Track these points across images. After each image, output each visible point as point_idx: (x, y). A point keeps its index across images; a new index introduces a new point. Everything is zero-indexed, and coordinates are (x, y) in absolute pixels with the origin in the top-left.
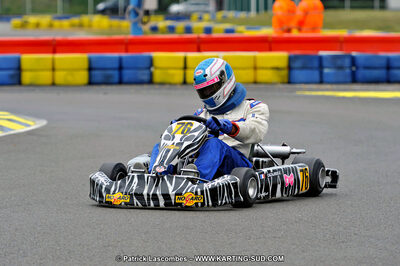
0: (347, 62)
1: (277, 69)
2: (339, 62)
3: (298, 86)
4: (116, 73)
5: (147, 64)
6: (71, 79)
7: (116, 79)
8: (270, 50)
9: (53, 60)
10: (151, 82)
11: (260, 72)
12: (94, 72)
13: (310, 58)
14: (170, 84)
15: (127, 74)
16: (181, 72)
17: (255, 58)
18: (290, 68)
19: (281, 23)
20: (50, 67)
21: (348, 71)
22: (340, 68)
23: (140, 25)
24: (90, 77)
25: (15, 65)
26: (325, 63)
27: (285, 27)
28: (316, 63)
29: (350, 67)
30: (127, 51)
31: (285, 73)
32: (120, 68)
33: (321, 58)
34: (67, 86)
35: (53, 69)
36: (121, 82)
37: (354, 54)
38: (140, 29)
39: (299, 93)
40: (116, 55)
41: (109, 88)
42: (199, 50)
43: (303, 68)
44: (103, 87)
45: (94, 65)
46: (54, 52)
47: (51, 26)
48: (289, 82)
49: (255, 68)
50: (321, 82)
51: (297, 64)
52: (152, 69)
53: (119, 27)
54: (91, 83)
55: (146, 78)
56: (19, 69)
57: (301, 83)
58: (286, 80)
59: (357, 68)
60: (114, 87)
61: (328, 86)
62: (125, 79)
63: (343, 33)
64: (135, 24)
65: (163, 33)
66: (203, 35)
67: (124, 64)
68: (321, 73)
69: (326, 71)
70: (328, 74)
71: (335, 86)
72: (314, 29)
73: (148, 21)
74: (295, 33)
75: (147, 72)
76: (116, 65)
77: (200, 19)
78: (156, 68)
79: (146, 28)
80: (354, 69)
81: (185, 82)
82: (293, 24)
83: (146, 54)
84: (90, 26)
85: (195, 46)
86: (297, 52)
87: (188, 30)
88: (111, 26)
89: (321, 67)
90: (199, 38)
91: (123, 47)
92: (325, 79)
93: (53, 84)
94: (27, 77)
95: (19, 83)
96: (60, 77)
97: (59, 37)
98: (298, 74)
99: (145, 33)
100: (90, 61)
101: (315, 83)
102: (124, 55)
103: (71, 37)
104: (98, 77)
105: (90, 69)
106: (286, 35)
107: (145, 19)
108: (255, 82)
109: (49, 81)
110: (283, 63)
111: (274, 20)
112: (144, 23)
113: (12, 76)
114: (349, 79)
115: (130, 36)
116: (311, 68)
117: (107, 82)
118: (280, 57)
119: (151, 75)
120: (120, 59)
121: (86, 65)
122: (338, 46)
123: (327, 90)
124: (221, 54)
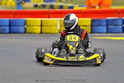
2: (116, 23)
3: (95, 34)
4: (8, 28)
7: (8, 31)
10: (25, 32)
13: (102, 21)
14: (34, 33)
16: (40, 28)
18: (92, 26)
21: (121, 27)
22: (117, 25)
26: (109, 23)
28: (104, 23)
29: (122, 25)
30: (14, 18)
31: (90, 27)
32: (10, 26)
33: (107, 20)
36: (10, 32)
42: (49, 17)
43: (98, 25)
48: (91, 33)
50: (107, 32)
51: (96, 23)
52: (26, 26)
55: (22, 30)
57: (97, 33)
61: (110, 34)
62: (12, 31)
68: (107, 28)
70: (110, 28)
71: (113, 34)
75: (23, 27)
76: (8, 24)
78: (27, 26)
81: (41, 33)
86: (95, 18)
89: (107, 25)
91: (12, 15)
101: (104, 33)
115: (16, 10)
116: (102, 26)
117: (3, 32)
119: (25, 29)
120: (10, 21)
122: (117, 14)
123: (109, 36)
124: (59, 19)
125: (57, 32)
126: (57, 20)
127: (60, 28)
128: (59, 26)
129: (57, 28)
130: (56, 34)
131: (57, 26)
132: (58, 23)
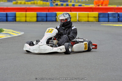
0: (117, 15)
1: (95, 17)
2: (114, 15)
3: (101, 23)
4: (45, 18)
5: (55, 15)
6: (31, 20)
7: (45, 20)
8: (93, 11)
9: (26, 14)
10: (56, 21)
11: (89, 18)
12: (38, 18)
13: (105, 14)
15: (49, 18)
17: (88, 14)
18: (99, 17)
19: (96, 3)
20: (25, 16)
21: (117, 18)
22: (115, 17)
23: (53, 3)
24: (37, 19)
25: (14, 15)
26: (110, 16)
27: (98, 5)
28: (107, 16)
29: (118, 17)
30: (48, 12)
31: (97, 18)
32: (47, 17)
33: (108, 14)
34: (30, 22)
35: (26, 17)
36: (46, 21)
37: (119, 13)
38: (53, 5)
39: (101, 25)
40: (45, 12)
41: (43, 22)
42: (71, 11)
43: (103, 17)
44: (41, 22)
45: (38, 16)
46: (26, 11)
47: (25, 3)
48: (99, 21)
49: (88, 17)
50: (109, 21)
51: (101, 16)
52: (56, 17)
53: (46, 4)
54: (37, 21)
55: (54, 19)
56: (15, 16)
57: (102, 22)
58: (98, 21)
59: (120, 17)
60: (45, 22)
61: (111, 23)
62: (48, 20)
63: (115, 6)
64: (51, 3)
65: (60, 6)
66: (72, 7)
67: (48, 16)
68: (109, 19)
69: (110, 18)
71: (112, 23)
72: (106, 5)
73: (55, 2)
74: (100, 6)
76: (45, 16)
77: (71, 2)
79: (54, 4)
80: (119, 17)
82: (100, 3)
83: (55, 12)
84: (37, 4)
85: (70, 10)
86: (101, 12)
87: (67, 5)
88: (43, 4)
89: (108, 17)
90: (71, 7)
91: (47, 10)
92: (110, 20)
93: (26, 21)
94: (18, 19)
95: (15, 21)
96: (28, 19)
97: (28, 7)
98: (101, 19)
99: (54, 6)
100: (37, 14)
101: (107, 22)
102: (47, 12)
103: (31, 7)
104: (39, 19)
105: (37, 17)
106: (98, 7)
107: (54, 2)
108: (88, 21)
109: (25, 20)
110: (97, 16)
111: (94, 2)
112: (54, 3)
113: (13, 19)
114: (117, 21)
115: (50, 7)
116: (106, 17)
117: (42, 21)
118: (96, 14)
119: (56, 19)
120: (47, 14)
121: (36, 16)
122: (114, 10)
123: (111, 24)
124: (78, 13)
125: (76, 21)
126: (77, 13)
127: (78, 18)
128: (77, 17)
129: (77, 18)
130: (76, 22)
131: (76, 17)
132: (77, 15)
